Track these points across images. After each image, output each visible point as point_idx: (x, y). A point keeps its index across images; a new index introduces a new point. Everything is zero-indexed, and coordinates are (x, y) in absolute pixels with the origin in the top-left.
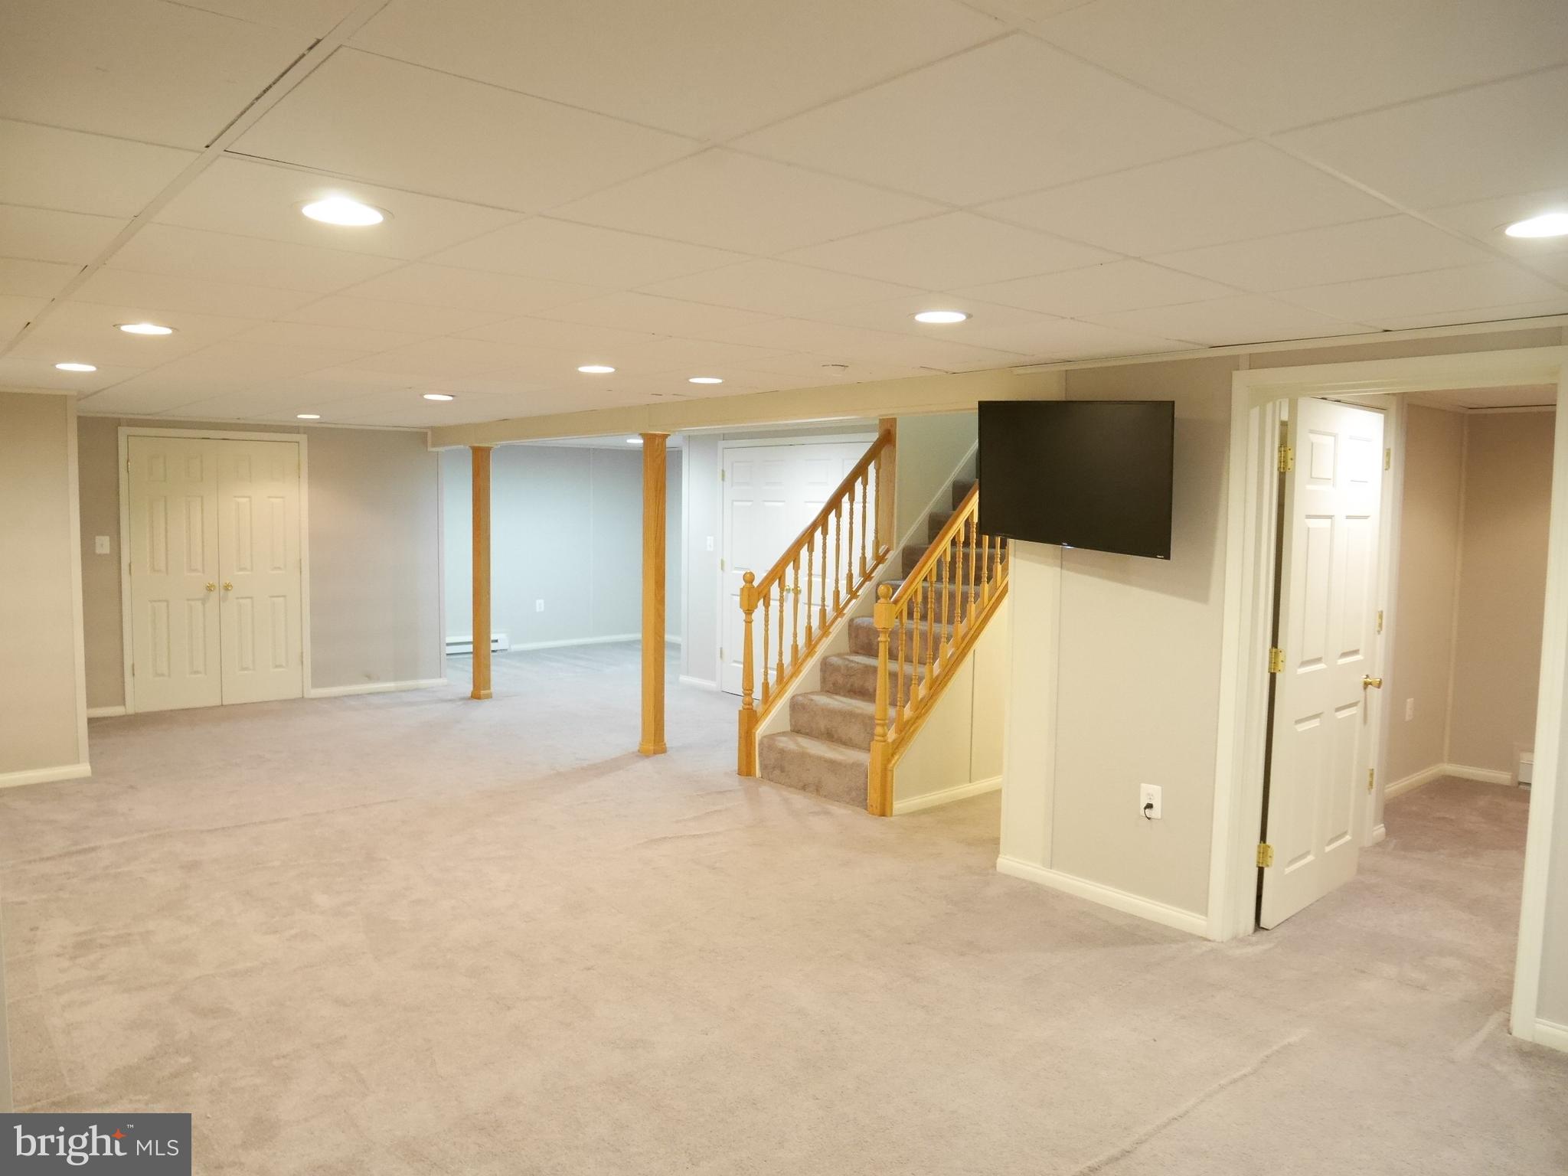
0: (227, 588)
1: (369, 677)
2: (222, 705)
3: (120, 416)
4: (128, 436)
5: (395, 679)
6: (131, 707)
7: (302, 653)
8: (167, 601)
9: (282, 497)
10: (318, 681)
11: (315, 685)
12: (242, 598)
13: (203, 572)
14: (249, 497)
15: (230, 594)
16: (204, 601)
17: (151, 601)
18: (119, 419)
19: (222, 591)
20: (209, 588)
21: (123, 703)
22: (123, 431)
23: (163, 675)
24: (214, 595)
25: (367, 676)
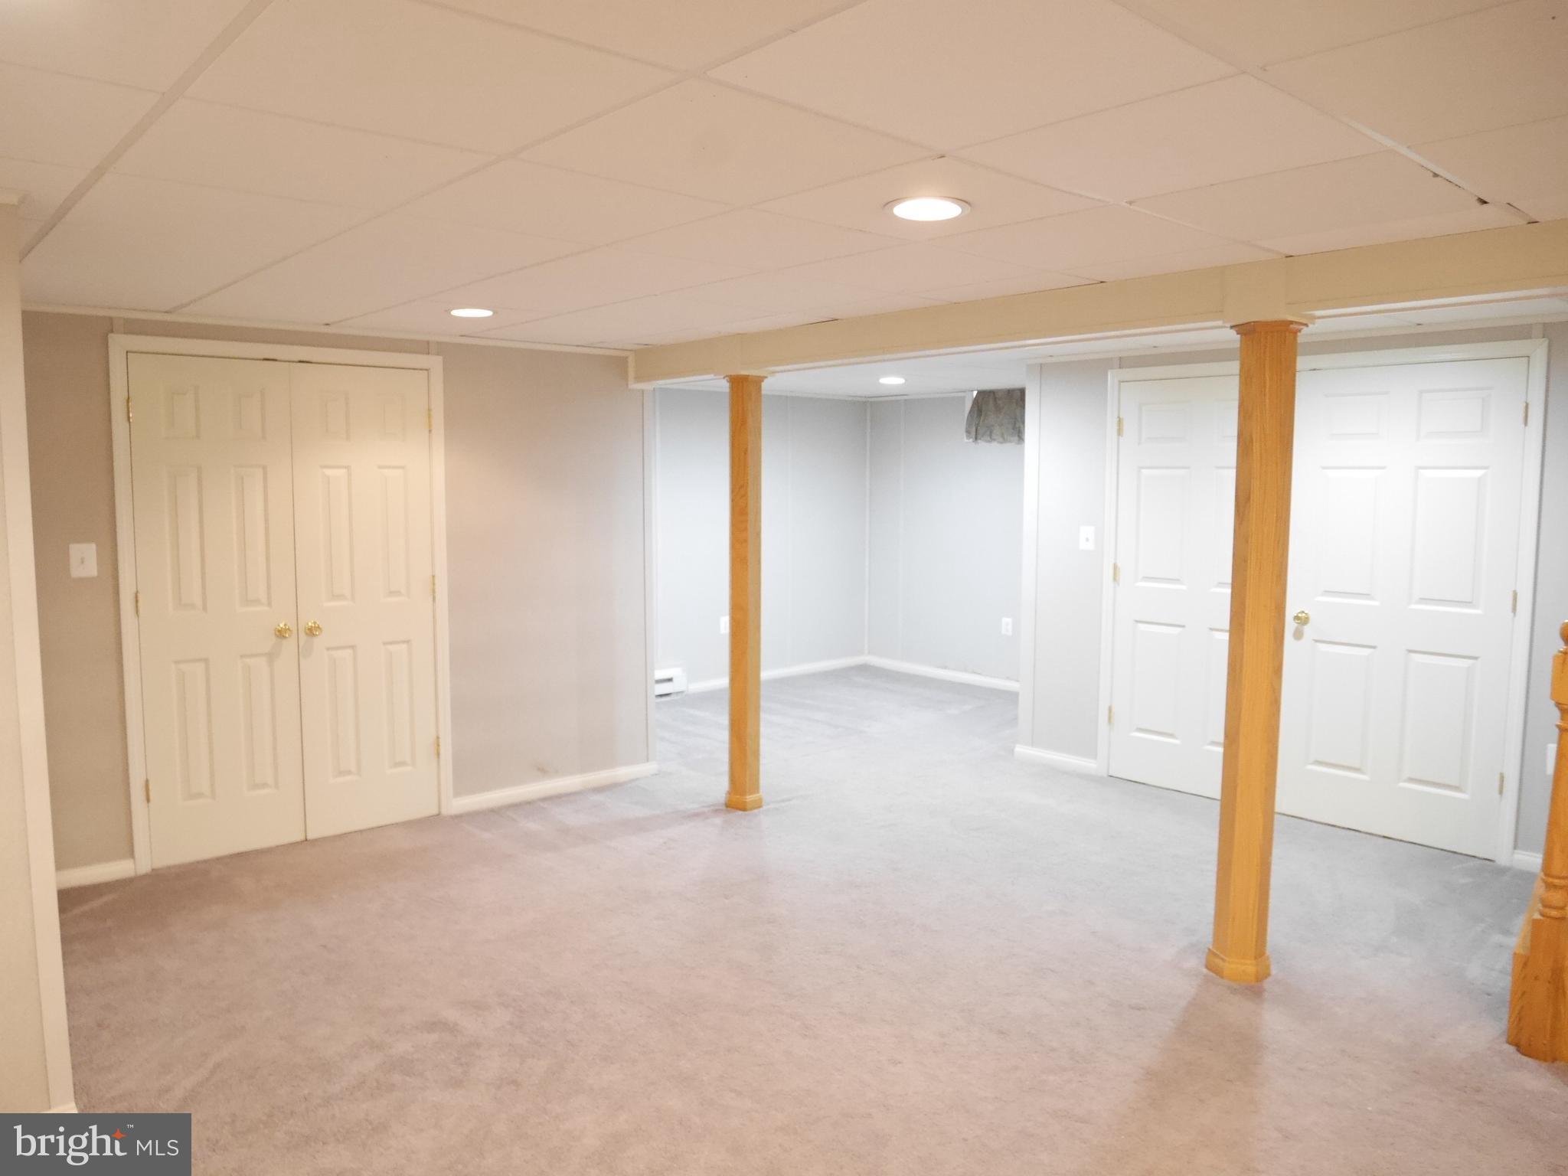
0: (311, 632)
1: (543, 771)
2: (306, 840)
3: (112, 313)
4: (127, 352)
5: (584, 769)
6: (142, 863)
7: (438, 738)
8: (206, 661)
9: (402, 467)
10: (464, 783)
11: (457, 793)
12: (338, 648)
13: (269, 604)
14: (348, 468)
15: (319, 642)
16: (271, 656)
17: (177, 662)
18: (111, 319)
19: (303, 638)
20: (281, 634)
21: (131, 853)
22: (118, 343)
23: (200, 795)
24: (289, 646)
25: (539, 769)
